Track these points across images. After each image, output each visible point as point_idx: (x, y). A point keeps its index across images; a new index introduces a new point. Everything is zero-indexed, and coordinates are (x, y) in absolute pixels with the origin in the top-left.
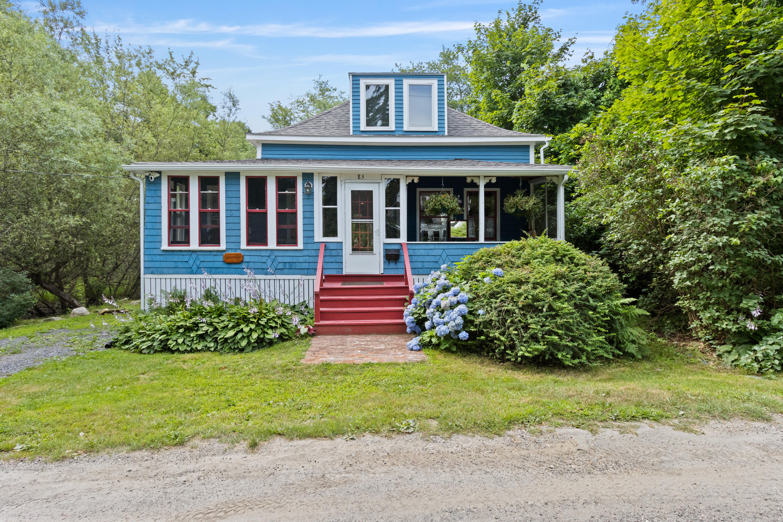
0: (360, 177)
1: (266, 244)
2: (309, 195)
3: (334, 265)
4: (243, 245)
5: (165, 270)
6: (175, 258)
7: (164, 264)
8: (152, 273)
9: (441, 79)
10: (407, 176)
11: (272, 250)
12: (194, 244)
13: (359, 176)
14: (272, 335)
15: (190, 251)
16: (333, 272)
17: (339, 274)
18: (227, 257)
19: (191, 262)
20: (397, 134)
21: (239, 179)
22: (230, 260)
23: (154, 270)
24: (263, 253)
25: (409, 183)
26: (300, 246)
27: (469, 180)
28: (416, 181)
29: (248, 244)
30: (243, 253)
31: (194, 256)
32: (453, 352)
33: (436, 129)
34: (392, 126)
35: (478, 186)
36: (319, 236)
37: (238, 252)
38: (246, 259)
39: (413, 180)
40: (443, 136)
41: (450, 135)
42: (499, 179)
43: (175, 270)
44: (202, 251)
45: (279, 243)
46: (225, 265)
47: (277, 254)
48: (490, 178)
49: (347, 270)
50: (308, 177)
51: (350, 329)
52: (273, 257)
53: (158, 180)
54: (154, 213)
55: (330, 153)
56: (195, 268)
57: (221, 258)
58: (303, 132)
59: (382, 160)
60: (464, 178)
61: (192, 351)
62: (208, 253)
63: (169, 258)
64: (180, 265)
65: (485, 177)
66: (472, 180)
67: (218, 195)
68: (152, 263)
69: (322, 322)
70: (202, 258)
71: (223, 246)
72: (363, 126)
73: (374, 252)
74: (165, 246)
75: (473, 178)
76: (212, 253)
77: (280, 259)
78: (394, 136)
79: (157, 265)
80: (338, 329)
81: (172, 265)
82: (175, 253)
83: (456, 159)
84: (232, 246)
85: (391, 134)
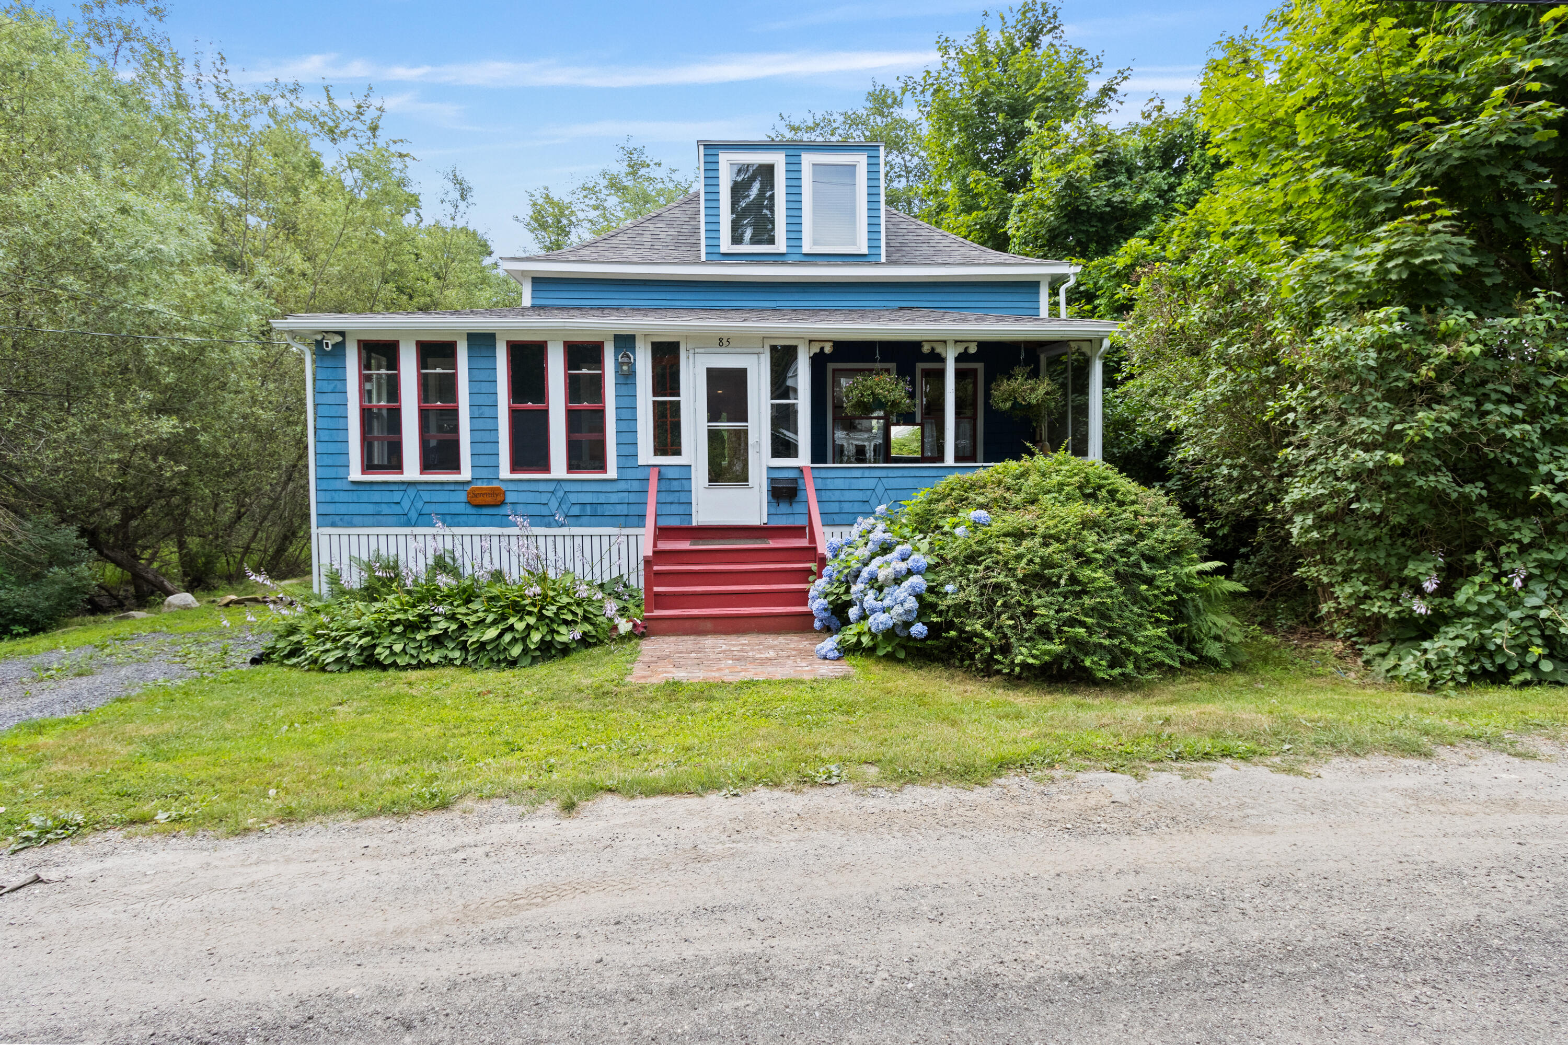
0: (723, 342)
1: (547, 469)
2: (627, 377)
3: (675, 509)
4: (505, 472)
5: (357, 519)
6: (376, 497)
7: (354, 508)
8: (333, 525)
9: (872, 153)
10: (810, 341)
11: (559, 481)
12: (412, 469)
13: (721, 340)
14: (565, 635)
15: (403, 483)
16: (674, 522)
17: (685, 525)
18: (474, 494)
19: (406, 504)
20: (790, 259)
21: (494, 347)
22: (479, 500)
23: (337, 519)
24: (542, 487)
25: (815, 354)
26: (612, 472)
27: (926, 349)
28: (828, 349)
29: (513, 469)
30: (503, 487)
31: (412, 492)
32: (900, 661)
33: (865, 251)
34: (781, 246)
35: (943, 360)
36: (646, 454)
37: (495, 485)
38: (510, 498)
39: (822, 349)
40: (877, 264)
41: (890, 263)
42: (984, 346)
43: (377, 519)
44: (426, 483)
45: (571, 468)
46: (470, 510)
47: (567, 487)
48: (966, 345)
49: (700, 518)
50: (625, 342)
51: (709, 625)
52: (560, 494)
53: (340, 348)
54: (333, 411)
55: (663, 296)
56: (413, 515)
57: (463, 497)
58: (610, 255)
59: (762, 309)
60: (918, 345)
61: (420, 666)
62: (438, 488)
63: (365, 496)
64: (385, 509)
65: (956, 342)
66: (933, 349)
67: (454, 377)
68: (333, 506)
69: (657, 613)
70: (426, 496)
71: (466, 474)
72: (726, 246)
73: (750, 483)
74: (356, 474)
75: (934, 345)
76: (446, 487)
77: (573, 498)
78: (784, 263)
79: (342, 509)
80: (687, 624)
81: (370, 509)
82: (375, 488)
83: (901, 308)
84: (484, 473)
85: (778, 259)
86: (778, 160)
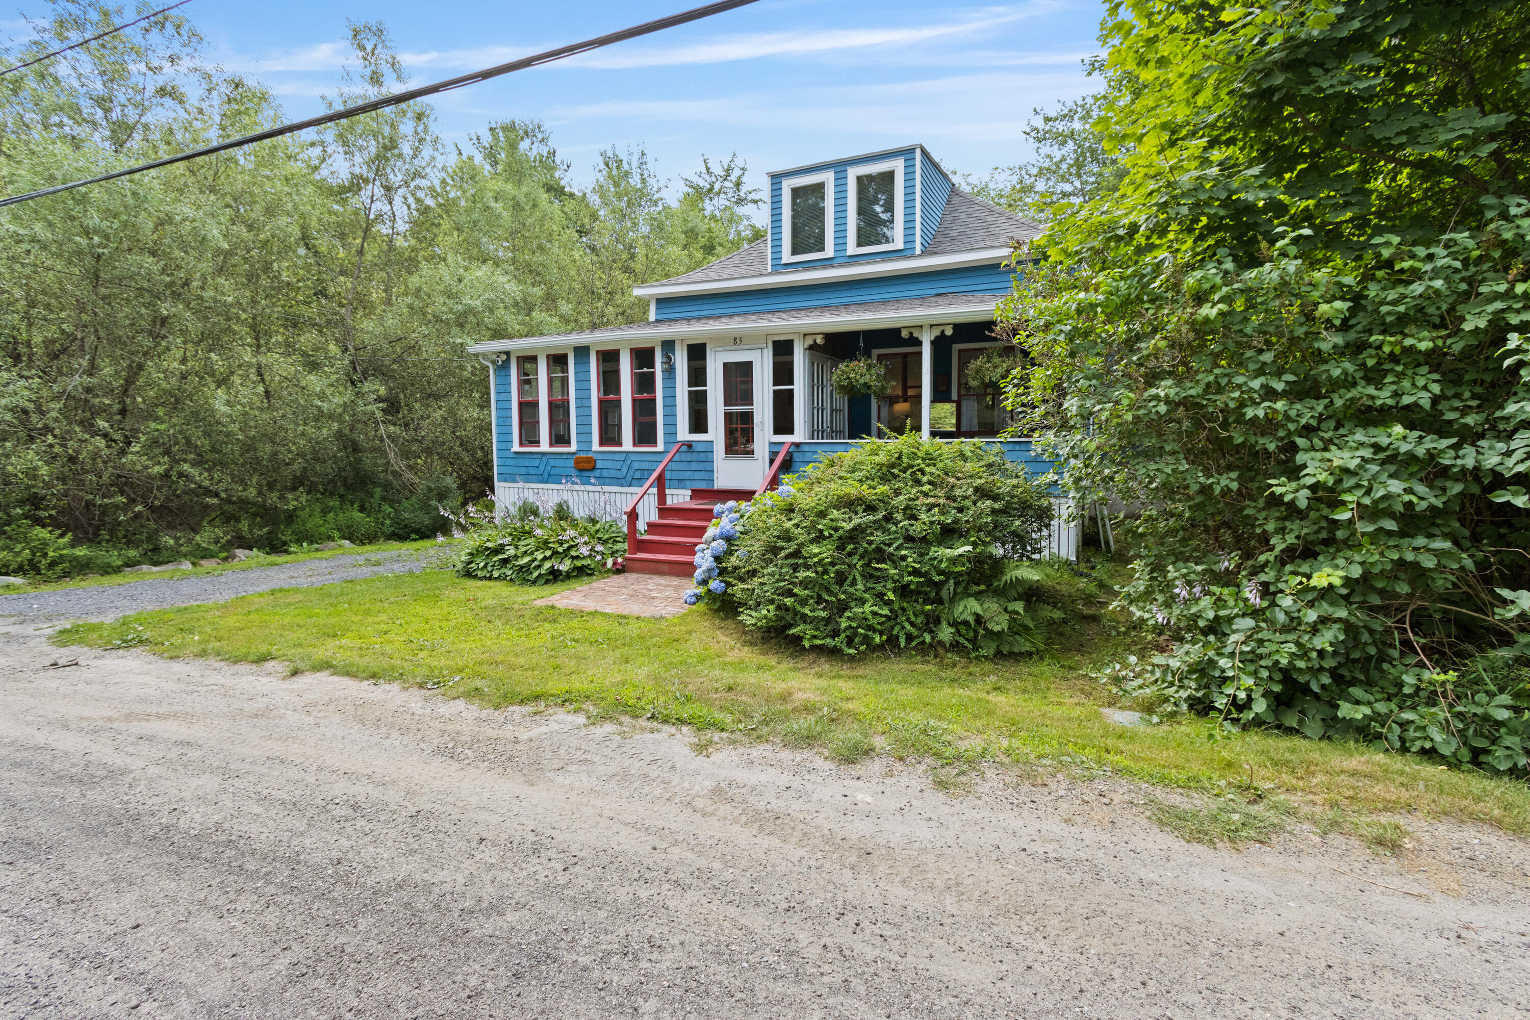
0: (737, 341)
1: (620, 445)
2: (670, 371)
3: (698, 475)
4: (596, 447)
5: (517, 478)
6: (527, 462)
7: (516, 470)
8: (506, 481)
9: (909, 156)
10: (805, 335)
11: (628, 452)
12: (545, 446)
13: (735, 339)
15: (540, 453)
16: (702, 486)
17: (710, 488)
18: (578, 462)
19: (542, 467)
20: (835, 262)
21: (590, 355)
22: (581, 466)
23: (507, 476)
24: (617, 457)
26: (660, 447)
27: (905, 334)
29: (602, 444)
30: (595, 456)
31: (545, 459)
33: (900, 246)
34: (829, 251)
35: (919, 343)
36: (683, 433)
37: (590, 455)
38: (599, 464)
40: (913, 256)
41: (925, 253)
43: (528, 478)
44: (552, 453)
45: (635, 443)
46: (576, 473)
47: (633, 457)
48: (941, 328)
49: (721, 483)
50: (668, 346)
52: (628, 462)
54: (505, 405)
56: (546, 475)
57: (571, 463)
60: (898, 331)
61: (490, 578)
62: (559, 457)
63: (521, 462)
64: (532, 471)
65: (932, 326)
66: (911, 334)
67: (567, 379)
68: (505, 468)
69: (640, 555)
70: (552, 463)
71: (573, 448)
72: (787, 257)
73: (756, 456)
74: (516, 448)
75: (912, 330)
76: (563, 457)
77: (636, 466)
78: (832, 266)
79: (510, 470)
81: (523, 471)
82: (525, 456)
83: (937, 295)
84: (584, 447)
85: (827, 263)
86: (828, 177)
